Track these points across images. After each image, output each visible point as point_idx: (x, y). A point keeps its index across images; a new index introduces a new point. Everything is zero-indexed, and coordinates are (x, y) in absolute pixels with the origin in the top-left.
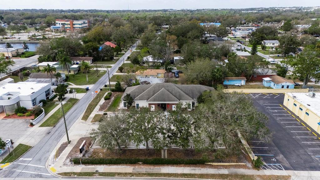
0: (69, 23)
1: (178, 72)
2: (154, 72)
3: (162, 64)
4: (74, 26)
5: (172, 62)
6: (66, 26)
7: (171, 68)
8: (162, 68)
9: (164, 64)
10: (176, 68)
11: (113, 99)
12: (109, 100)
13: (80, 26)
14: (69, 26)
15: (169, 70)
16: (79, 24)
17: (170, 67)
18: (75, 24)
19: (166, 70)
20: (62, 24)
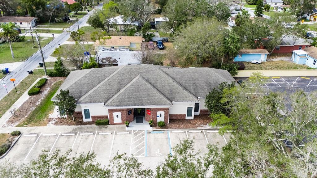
1: (162, 41)
2: (126, 40)
3: (139, 28)
5: (153, 26)
7: (151, 35)
8: (137, 34)
9: (141, 28)
10: (159, 35)
11: (46, 91)
12: (38, 96)
15: (148, 38)
17: (150, 33)
19: (144, 37)
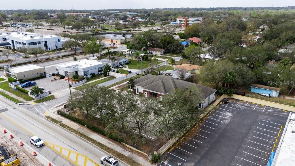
0: (184, 20)
4: (188, 23)
6: (182, 22)
13: (193, 23)
14: (184, 22)
16: (192, 21)
18: (188, 21)
20: (180, 21)
